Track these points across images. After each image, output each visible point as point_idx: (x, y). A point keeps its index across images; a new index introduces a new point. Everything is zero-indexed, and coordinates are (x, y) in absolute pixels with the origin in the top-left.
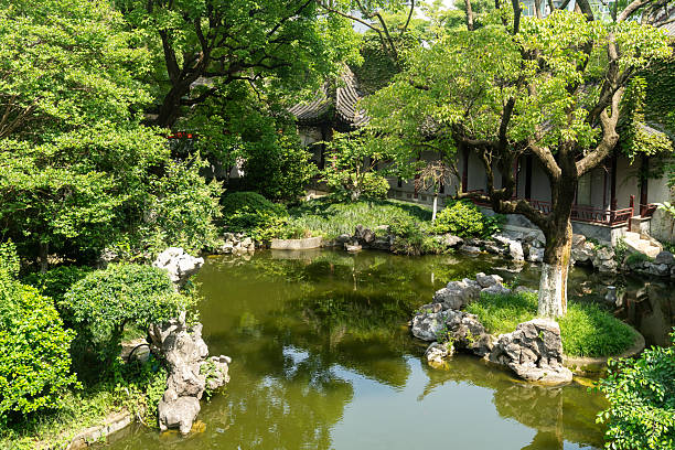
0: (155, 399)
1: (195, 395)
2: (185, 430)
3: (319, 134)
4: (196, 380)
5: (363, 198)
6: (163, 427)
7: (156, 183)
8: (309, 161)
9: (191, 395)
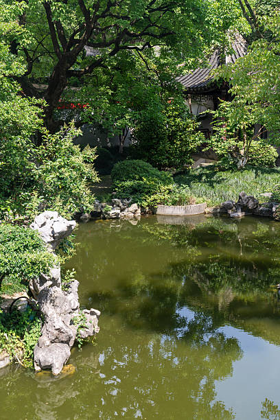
0: (31, 344)
1: (67, 342)
2: (56, 371)
3: (210, 103)
4: (68, 330)
5: (250, 166)
6: (37, 368)
7: (33, 150)
8: (197, 130)
9: (62, 342)
